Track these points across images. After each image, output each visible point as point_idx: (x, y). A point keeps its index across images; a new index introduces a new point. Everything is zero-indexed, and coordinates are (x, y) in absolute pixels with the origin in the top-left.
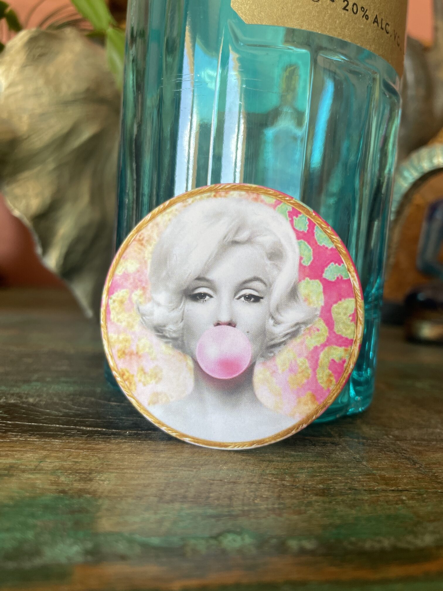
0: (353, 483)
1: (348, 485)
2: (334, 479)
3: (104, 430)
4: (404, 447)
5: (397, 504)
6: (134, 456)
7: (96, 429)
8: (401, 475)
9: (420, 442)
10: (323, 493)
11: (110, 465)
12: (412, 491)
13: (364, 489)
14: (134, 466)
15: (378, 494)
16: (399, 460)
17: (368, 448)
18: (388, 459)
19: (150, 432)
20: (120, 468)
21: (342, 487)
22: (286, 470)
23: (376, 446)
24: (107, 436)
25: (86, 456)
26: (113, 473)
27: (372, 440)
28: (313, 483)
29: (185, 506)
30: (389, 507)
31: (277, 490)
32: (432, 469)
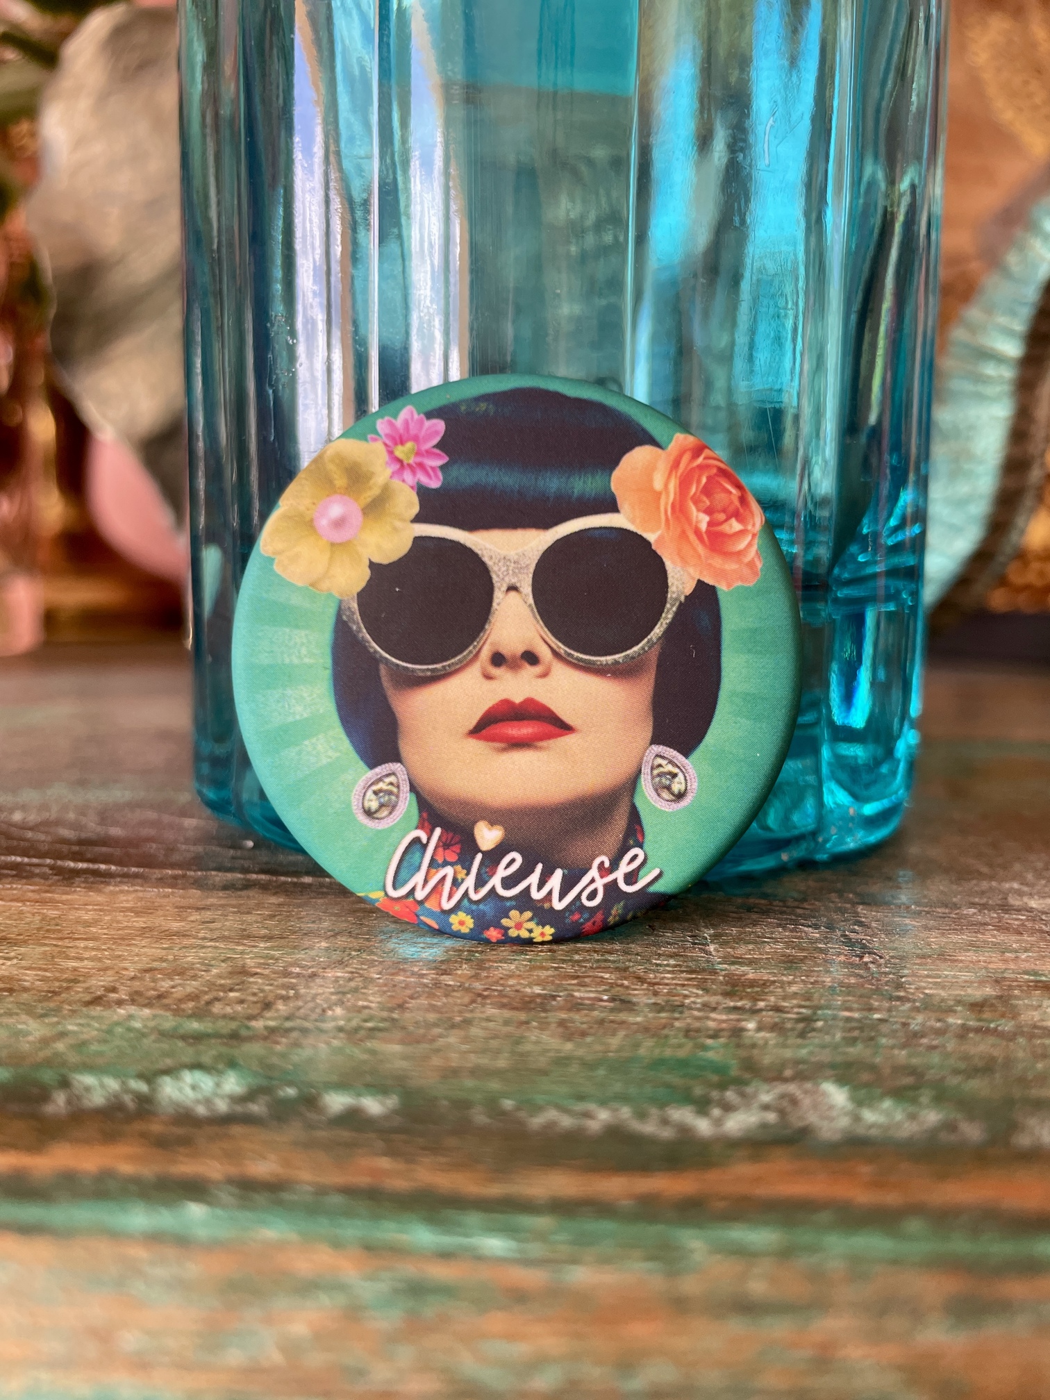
0: (633, 987)
1: (619, 989)
2: (589, 976)
3: (113, 868)
4: (866, 918)
5: (715, 1035)
6: (127, 916)
7: (96, 866)
8: (791, 977)
9: (926, 909)
10: (528, 1004)
11: (54, 931)
12: (788, 1012)
13: (652, 1001)
14: (105, 934)
15: (681, 1013)
16: (820, 946)
17: (754, 916)
18: (793, 942)
19: (213, 873)
20: (70, 938)
21: (592, 995)
22: (477, 955)
23: (782, 913)
24: (103, 880)
25: (21, 912)
26: (45, 945)
27: (784, 901)
28: (522, 981)
29: (147, 1012)
30: (683, 1040)
31: (408, 992)
32: (905, 967)
